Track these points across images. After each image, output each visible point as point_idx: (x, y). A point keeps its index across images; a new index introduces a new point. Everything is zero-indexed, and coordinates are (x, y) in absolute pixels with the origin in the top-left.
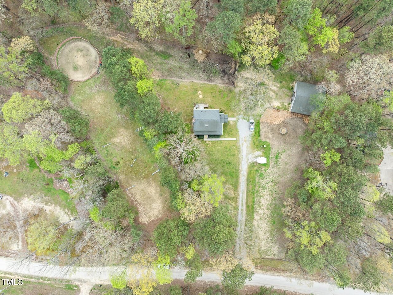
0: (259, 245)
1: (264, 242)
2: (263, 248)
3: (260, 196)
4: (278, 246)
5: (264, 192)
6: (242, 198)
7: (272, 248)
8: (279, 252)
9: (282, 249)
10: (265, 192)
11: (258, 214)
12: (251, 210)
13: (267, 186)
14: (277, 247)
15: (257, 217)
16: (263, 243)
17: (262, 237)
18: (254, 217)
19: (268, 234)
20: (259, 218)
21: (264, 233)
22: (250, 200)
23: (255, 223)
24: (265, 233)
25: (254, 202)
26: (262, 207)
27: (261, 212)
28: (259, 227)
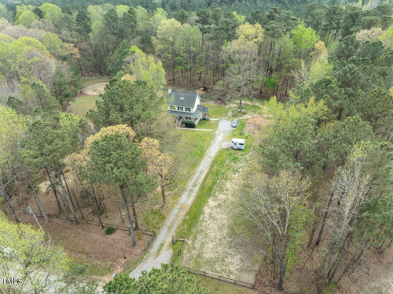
1: (215, 243)
2: (208, 255)
3: (226, 179)
4: (242, 257)
5: (233, 176)
6: (198, 178)
7: (227, 257)
8: (241, 270)
9: (248, 264)
10: (236, 175)
11: (216, 199)
13: (241, 170)
14: (238, 257)
15: (211, 203)
16: (211, 245)
17: (212, 235)
18: (207, 202)
19: (225, 231)
20: (216, 204)
21: (217, 229)
22: (209, 182)
23: (207, 210)
24: (220, 229)
26: (225, 192)
27: (222, 197)
28: (211, 217)
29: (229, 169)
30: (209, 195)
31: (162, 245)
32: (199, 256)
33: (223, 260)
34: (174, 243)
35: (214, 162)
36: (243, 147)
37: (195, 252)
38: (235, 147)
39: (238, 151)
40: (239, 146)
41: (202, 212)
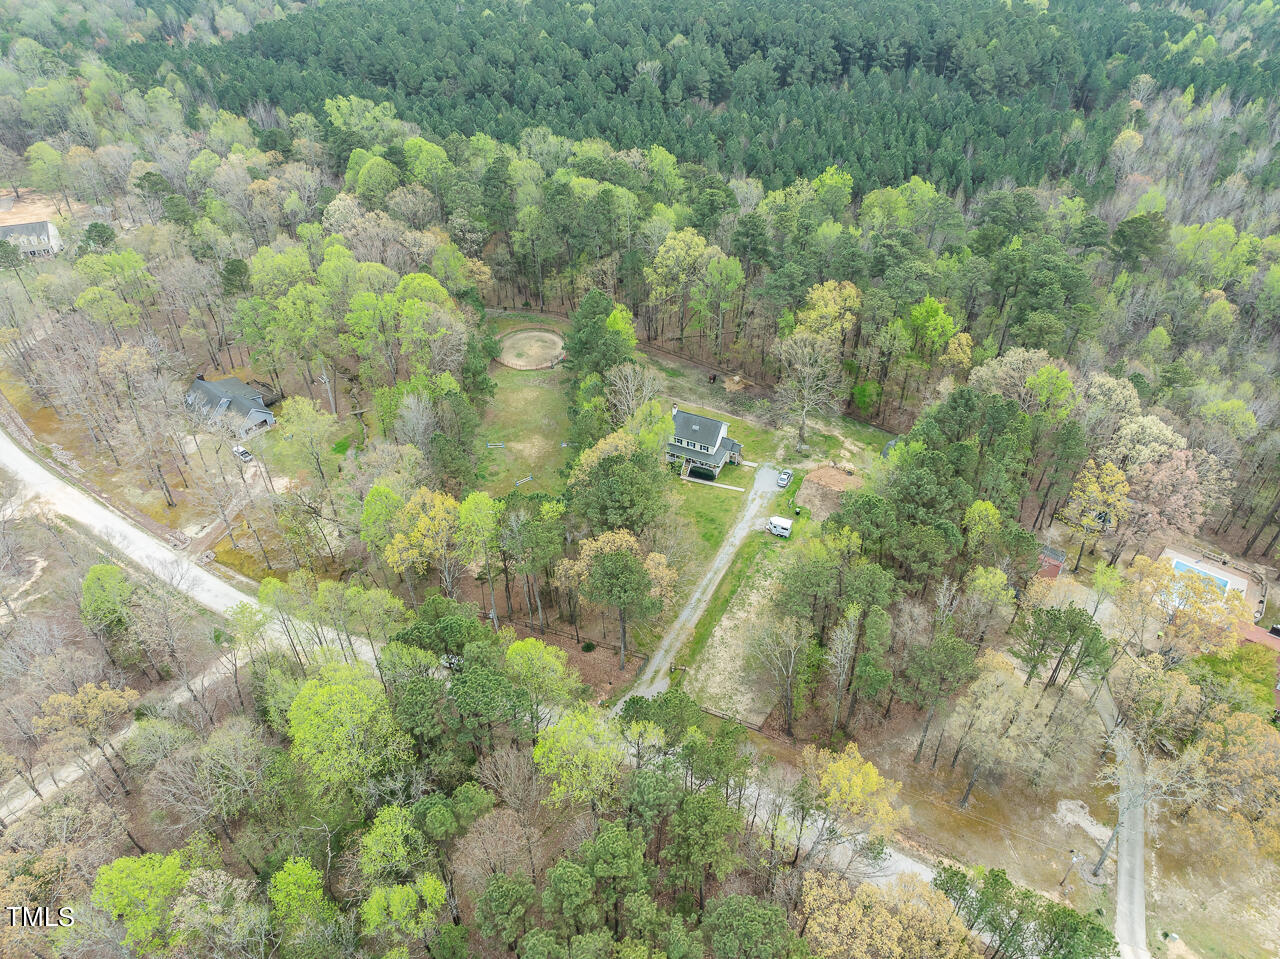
0: (707, 679)
1: (723, 676)
2: (713, 689)
3: (752, 588)
4: (753, 696)
5: (763, 583)
6: (710, 580)
7: (736, 695)
8: (750, 710)
9: (758, 704)
11: (732, 618)
12: (720, 604)
14: (749, 695)
15: (726, 622)
16: (718, 678)
17: (721, 665)
18: (720, 620)
19: (739, 663)
20: (732, 625)
21: (729, 659)
22: (726, 589)
23: (718, 632)
24: (733, 659)
25: (733, 592)
26: (747, 607)
27: (741, 615)
28: (723, 642)
29: (758, 571)
30: (723, 610)
31: (657, 672)
32: (702, 690)
33: (731, 697)
34: (671, 671)
35: (738, 555)
36: (786, 534)
37: (698, 685)
38: (774, 531)
39: (778, 539)
40: (779, 531)
41: (711, 634)
